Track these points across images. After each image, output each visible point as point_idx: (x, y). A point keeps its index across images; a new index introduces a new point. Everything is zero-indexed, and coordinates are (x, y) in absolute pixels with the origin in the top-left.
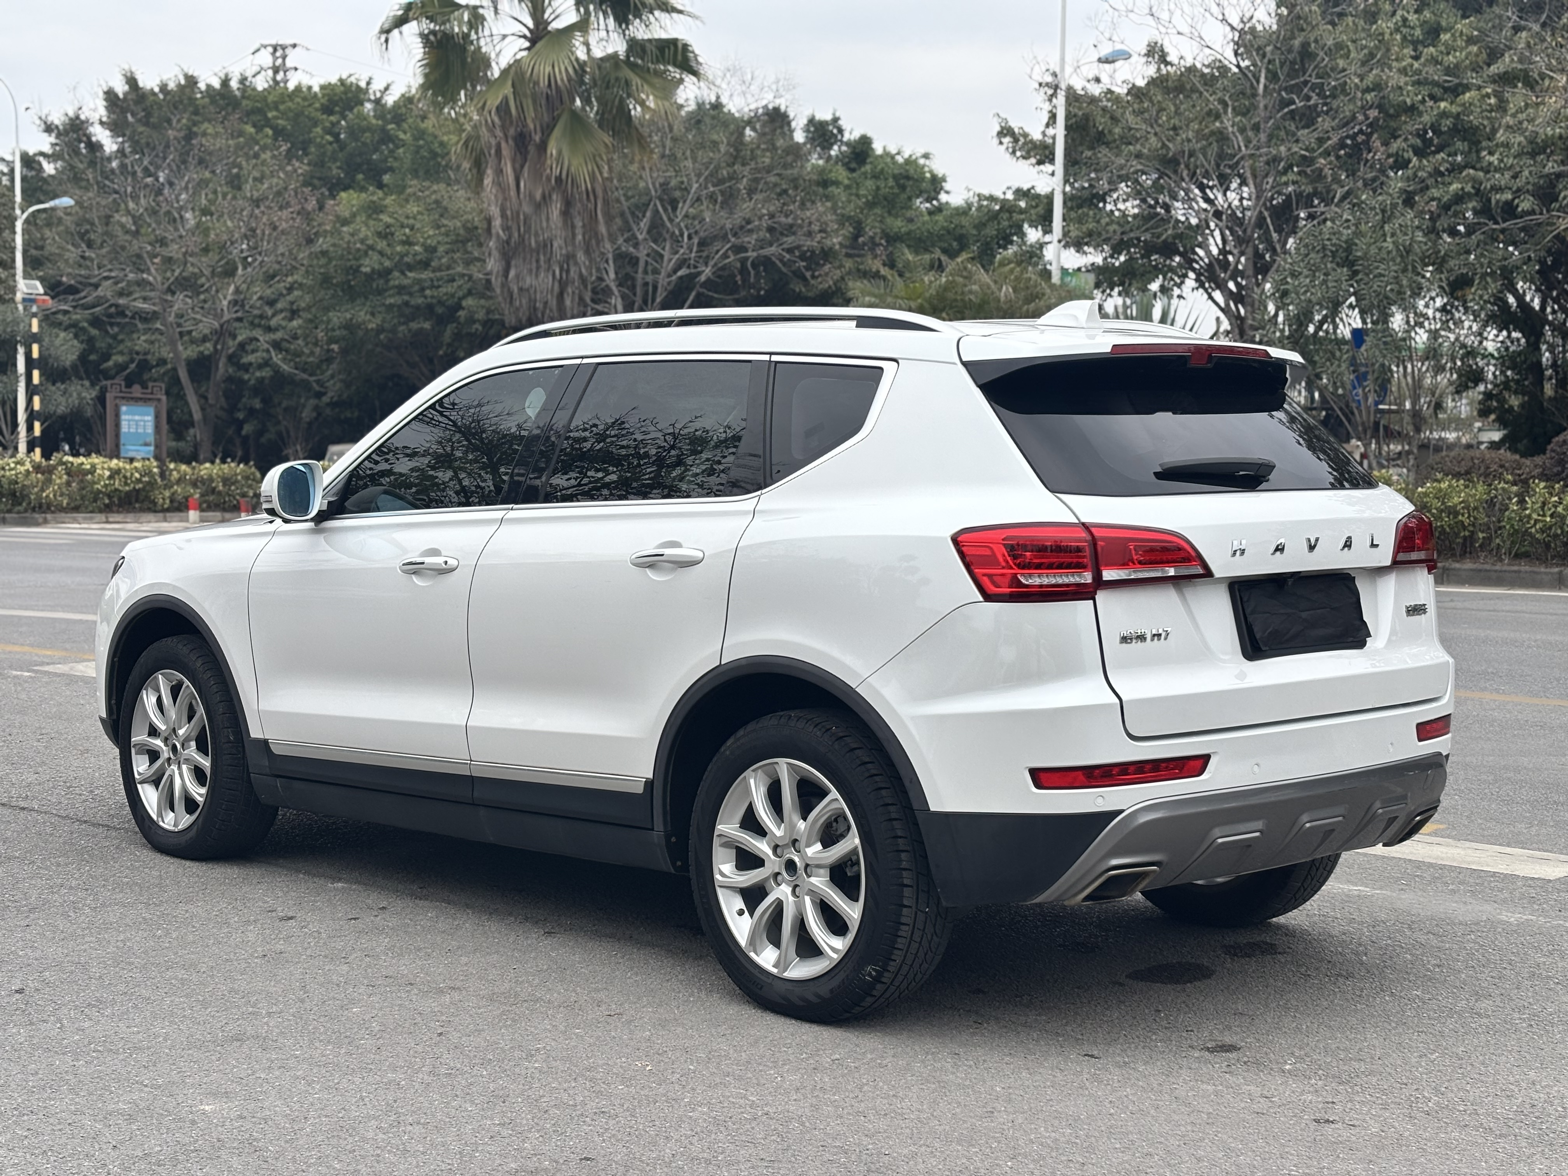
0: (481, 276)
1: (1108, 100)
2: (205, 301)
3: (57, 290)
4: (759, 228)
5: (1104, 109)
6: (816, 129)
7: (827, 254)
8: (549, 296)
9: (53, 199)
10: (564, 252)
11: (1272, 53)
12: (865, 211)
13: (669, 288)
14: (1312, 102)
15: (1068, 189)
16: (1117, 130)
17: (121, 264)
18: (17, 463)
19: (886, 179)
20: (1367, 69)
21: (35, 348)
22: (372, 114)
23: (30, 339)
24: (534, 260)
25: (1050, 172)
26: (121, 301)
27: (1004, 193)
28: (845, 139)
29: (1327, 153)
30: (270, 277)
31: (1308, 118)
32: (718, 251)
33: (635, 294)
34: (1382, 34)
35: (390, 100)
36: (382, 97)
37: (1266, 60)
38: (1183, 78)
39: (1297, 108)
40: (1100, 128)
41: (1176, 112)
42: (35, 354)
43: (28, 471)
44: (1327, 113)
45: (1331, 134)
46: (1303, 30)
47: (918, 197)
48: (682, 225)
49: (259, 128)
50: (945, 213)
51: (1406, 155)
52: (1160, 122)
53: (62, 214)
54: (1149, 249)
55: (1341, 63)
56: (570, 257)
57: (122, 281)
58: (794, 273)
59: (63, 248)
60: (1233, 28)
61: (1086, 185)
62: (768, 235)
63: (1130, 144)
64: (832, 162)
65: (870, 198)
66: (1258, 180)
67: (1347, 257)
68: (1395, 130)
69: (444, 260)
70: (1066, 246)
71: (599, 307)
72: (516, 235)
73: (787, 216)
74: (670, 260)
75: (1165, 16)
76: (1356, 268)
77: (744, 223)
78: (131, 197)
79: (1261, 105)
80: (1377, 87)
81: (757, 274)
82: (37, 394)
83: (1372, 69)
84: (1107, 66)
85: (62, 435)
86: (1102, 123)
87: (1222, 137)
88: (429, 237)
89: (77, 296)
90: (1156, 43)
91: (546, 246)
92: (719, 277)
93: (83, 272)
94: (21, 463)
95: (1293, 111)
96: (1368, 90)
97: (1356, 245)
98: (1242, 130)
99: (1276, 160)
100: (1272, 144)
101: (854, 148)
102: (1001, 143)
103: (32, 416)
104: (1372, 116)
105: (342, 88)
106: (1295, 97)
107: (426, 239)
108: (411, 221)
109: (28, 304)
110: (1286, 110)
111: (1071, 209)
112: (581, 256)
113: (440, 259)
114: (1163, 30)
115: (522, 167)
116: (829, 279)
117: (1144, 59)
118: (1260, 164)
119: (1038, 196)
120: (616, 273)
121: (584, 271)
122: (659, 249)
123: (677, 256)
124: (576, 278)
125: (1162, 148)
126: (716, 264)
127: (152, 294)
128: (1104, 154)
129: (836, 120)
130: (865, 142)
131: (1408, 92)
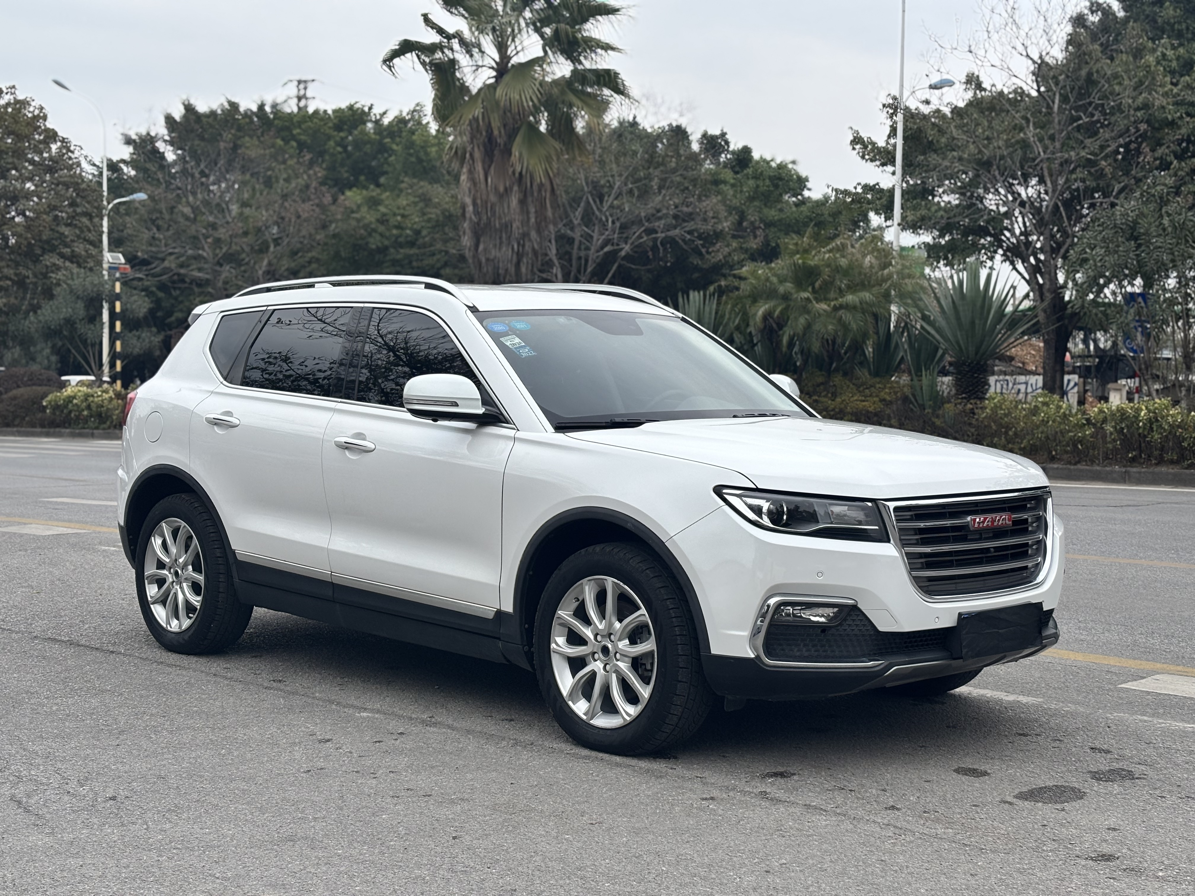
0: (454, 251)
1: (935, 118)
2: (245, 271)
3: (134, 262)
4: (666, 216)
5: (934, 124)
6: (708, 142)
7: (718, 235)
8: (509, 265)
9: (132, 194)
10: (521, 231)
11: (1064, 81)
12: (747, 204)
13: (598, 261)
14: (1095, 118)
15: (904, 185)
16: (943, 140)
17: (182, 242)
18: (103, 392)
19: (764, 180)
20: (1137, 93)
21: (118, 305)
22: (372, 131)
23: (113, 298)
24: (498, 237)
25: (891, 171)
26: (182, 271)
27: (855, 188)
28: (731, 149)
29: (1105, 158)
30: (294, 253)
31: (1091, 131)
32: (635, 233)
33: (571, 266)
34: (1149, 66)
35: (386, 121)
36: (380, 119)
37: (1060, 86)
38: (995, 101)
39: (1084, 123)
40: (930, 139)
41: (989, 127)
42: (118, 309)
43: (111, 398)
44: (1107, 126)
45: (1110, 143)
46: (1087, 63)
47: (787, 193)
48: (608, 213)
49: (286, 141)
50: (808, 204)
51: (1168, 159)
52: (977, 133)
53: (137, 205)
54: (967, 232)
55: (1117, 88)
56: (525, 235)
57: (182, 255)
58: (693, 249)
59: (138, 231)
60: (1034, 62)
61: (919, 182)
62: (674, 222)
63: (954, 150)
64: (721, 166)
65: (752, 193)
66: (1054, 178)
67: (1132, 234)
68: (1159, 140)
69: (427, 239)
70: (904, 229)
71: (544, 275)
72: (485, 218)
73: (687, 206)
74: (598, 240)
75: (981, 53)
76: (1139, 242)
77: (654, 212)
78: (191, 193)
79: (1056, 120)
80: (1146, 106)
81: (665, 249)
82: (118, 339)
83: (1141, 93)
84: (936, 91)
85: (135, 373)
86: (931, 134)
87: (1025, 145)
88: (415, 223)
89: (149, 267)
90: (973, 74)
91: (507, 227)
92: (636, 252)
93: (154, 249)
94: (106, 391)
95: (1079, 126)
96: (1138, 109)
97: (1139, 224)
98: (1041, 140)
99: (1067, 162)
100: (1064, 150)
101: (738, 155)
102: (854, 149)
103: (114, 356)
104: (1142, 128)
105: (350, 112)
106: (1082, 115)
107: (413, 224)
108: (402, 211)
109: (113, 271)
110: (1075, 124)
111: (908, 200)
112: (533, 234)
113: (424, 237)
114: (980, 63)
115: (490, 167)
116: (720, 254)
117: (964, 86)
118: (1056, 166)
119: (882, 190)
120: (557, 250)
121: (536, 246)
122: (589, 232)
123: (603, 237)
124: (530, 251)
125: (978, 153)
126: (633, 243)
127: (206, 266)
128: (934, 158)
129: (723, 135)
130: (746, 151)
131: (1169, 110)
